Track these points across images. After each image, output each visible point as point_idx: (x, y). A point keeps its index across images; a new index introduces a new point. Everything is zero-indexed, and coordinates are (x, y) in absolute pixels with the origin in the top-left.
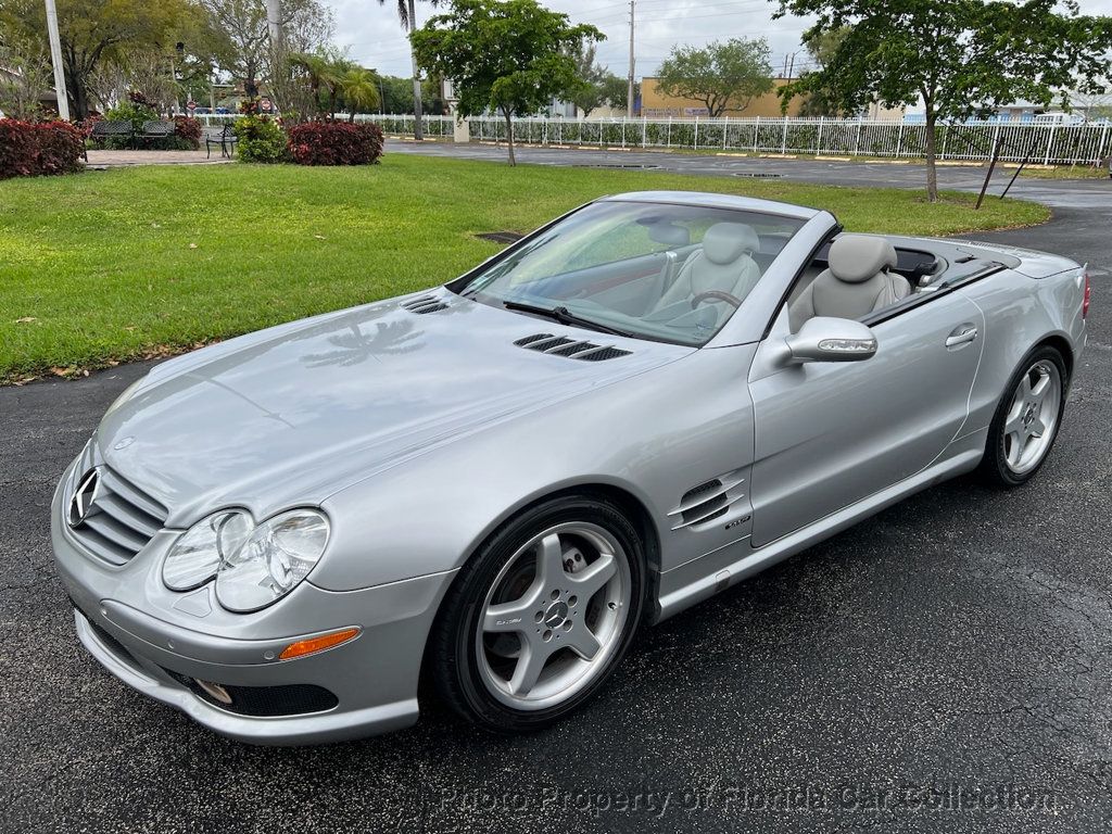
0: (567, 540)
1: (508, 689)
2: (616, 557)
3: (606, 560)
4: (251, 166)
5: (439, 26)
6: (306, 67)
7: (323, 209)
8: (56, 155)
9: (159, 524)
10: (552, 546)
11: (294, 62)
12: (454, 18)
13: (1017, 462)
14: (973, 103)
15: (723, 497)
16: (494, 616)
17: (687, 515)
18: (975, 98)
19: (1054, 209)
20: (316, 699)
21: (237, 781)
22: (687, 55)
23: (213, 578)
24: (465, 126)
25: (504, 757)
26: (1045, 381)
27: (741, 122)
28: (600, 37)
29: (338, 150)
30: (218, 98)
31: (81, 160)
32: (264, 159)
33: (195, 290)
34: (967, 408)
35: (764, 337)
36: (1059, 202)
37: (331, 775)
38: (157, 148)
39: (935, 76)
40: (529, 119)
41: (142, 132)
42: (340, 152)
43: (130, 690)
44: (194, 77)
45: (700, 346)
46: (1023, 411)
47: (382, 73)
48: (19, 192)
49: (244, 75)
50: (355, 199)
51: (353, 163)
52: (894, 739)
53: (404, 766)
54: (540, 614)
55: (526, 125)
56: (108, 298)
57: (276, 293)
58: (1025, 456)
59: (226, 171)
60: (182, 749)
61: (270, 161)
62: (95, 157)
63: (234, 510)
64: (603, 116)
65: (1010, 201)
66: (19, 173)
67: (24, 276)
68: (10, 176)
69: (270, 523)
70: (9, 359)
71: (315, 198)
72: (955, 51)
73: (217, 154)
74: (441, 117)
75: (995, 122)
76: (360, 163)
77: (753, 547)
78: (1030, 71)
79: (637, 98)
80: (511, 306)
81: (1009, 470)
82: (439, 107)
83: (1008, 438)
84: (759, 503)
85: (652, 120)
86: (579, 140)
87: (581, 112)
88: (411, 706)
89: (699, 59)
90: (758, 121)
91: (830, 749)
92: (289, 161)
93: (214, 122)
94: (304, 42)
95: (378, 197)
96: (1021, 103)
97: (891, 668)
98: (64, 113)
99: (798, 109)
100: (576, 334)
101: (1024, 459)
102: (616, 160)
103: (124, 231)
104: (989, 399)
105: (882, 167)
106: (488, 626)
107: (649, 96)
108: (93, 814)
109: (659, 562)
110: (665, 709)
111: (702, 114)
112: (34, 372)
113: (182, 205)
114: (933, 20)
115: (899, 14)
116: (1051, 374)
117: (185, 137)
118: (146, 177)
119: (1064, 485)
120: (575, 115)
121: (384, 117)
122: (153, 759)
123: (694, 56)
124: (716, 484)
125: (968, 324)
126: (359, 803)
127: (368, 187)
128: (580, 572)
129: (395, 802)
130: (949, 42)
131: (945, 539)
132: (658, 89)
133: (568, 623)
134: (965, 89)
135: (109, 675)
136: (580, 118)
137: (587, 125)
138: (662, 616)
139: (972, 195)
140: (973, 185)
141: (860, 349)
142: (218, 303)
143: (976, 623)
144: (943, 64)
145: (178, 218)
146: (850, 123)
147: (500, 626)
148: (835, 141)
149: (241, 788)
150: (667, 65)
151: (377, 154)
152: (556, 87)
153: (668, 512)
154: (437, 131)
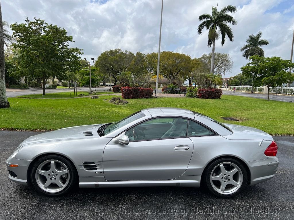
1: (42, 186)
2: (67, 170)
3: (65, 170)
4: (189, 98)
5: (250, 65)
10: (52, 163)
17: (85, 167)
26: (235, 169)
29: (209, 95)
32: (192, 97)
34: (187, 167)
35: (115, 137)
41: (174, 90)
46: (222, 175)
51: (212, 98)
54: (49, 175)
59: (183, 99)
61: (193, 97)
76: (214, 98)
77: (106, 180)
88: (26, 181)
92: (196, 97)
104: (197, 167)
116: (237, 168)
124: (93, 163)
125: (186, 146)
133: (55, 179)
138: (80, 186)
147: (41, 174)
151: (219, 96)
153: (78, 165)
154: (260, 91)
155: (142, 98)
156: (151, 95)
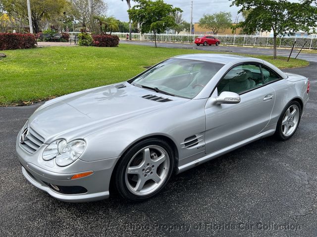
0: (151, 150)
1: (134, 190)
2: (166, 155)
3: (163, 156)
4: (82, 47)
5: (136, 8)
6: (98, 19)
7: (101, 59)
8: (29, 43)
9: (42, 143)
10: (147, 152)
11: (95, 18)
12: (140, 6)
13: (286, 133)
14: (287, 31)
15: (197, 140)
16: (130, 170)
17: (186, 144)
18: (287, 30)
19: (310, 62)
20: (81, 190)
21: (61, 212)
22: (208, 17)
23: (55, 157)
24: (143, 36)
25: (133, 208)
26: (295, 111)
27: (222, 36)
28: (181, 11)
30: (75, 27)
31: (35, 44)
32: (86, 45)
33: (64, 81)
34: (270, 118)
35: (210, 97)
36: (312, 60)
37: (85, 211)
38: (57, 42)
39: (276, 23)
40: (161, 34)
41: (53, 37)
42: (107, 43)
43: (35, 187)
44: (68, 21)
45: (191, 99)
46: (288, 119)
47: (121, 21)
48: (18, 53)
49: (82, 21)
50: (110, 56)
51: (111, 46)
52: (240, 207)
53: (106, 210)
54: (144, 170)
55: (161, 36)
56: (40, 83)
57: (86, 82)
58: (288, 132)
59: (75, 48)
60: (47, 203)
61: (88, 45)
62: (39, 44)
63: (62, 139)
64: (183, 34)
65: (298, 60)
66: (18, 48)
67: (18, 76)
68: (16, 49)
69: (70, 143)
70: (12, 99)
71: (99, 56)
72: (283, 16)
73: (73, 43)
74: (137, 34)
75: (296, 37)
77: (206, 154)
78: (304, 22)
79: (193, 28)
80: (144, 87)
81: (283, 135)
82: (136, 31)
83: (283, 126)
84: (207, 142)
85: (196, 35)
86: (176, 41)
87: (177, 32)
88: (107, 193)
89: (211, 18)
90: (227, 36)
91: (222, 209)
92: (93, 46)
93: (74, 34)
94: (99, 12)
95: (117, 56)
96: (301, 31)
97: (242, 188)
98: (31, 32)
99: (239, 32)
100: (159, 95)
101: (288, 133)
102: (186, 46)
103: (46, 64)
104: (277, 115)
105: (262, 49)
106: (129, 172)
107: (196, 28)
108: (23, 219)
109: (178, 157)
110: (178, 197)
111: (211, 33)
112: (18, 102)
113: (62, 57)
114: (276, 7)
115: (266, 6)
116: (296, 109)
117: (65, 38)
118: (53, 50)
119: (300, 140)
120: (175, 33)
121: (121, 33)
122: (39, 206)
123: (210, 16)
124: (195, 136)
125: (271, 94)
126: (92, 218)
127: (115, 53)
128: (156, 159)
129: (102, 219)
130: (281, 14)
131: (263, 154)
132: (199, 26)
133: (152, 173)
134: (285, 27)
135: (30, 183)
136: (176, 34)
137: (178, 36)
138: (179, 172)
139: (287, 58)
140: (287, 55)
141: (236, 100)
142: (70, 85)
143: (268, 177)
144: (279, 20)
145: (61, 61)
146: (253, 36)
147: (132, 172)
148: (249, 41)
149: (62, 213)
150: (202, 19)
151: (117, 44)
152: (169, 26)
153: (180, 144)
154: (136, 38)
155: (22, 48)
156: (33, 44)
